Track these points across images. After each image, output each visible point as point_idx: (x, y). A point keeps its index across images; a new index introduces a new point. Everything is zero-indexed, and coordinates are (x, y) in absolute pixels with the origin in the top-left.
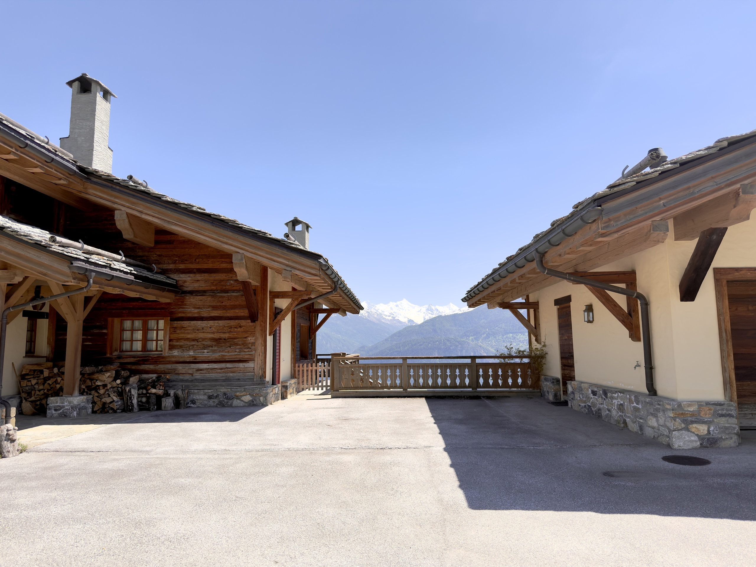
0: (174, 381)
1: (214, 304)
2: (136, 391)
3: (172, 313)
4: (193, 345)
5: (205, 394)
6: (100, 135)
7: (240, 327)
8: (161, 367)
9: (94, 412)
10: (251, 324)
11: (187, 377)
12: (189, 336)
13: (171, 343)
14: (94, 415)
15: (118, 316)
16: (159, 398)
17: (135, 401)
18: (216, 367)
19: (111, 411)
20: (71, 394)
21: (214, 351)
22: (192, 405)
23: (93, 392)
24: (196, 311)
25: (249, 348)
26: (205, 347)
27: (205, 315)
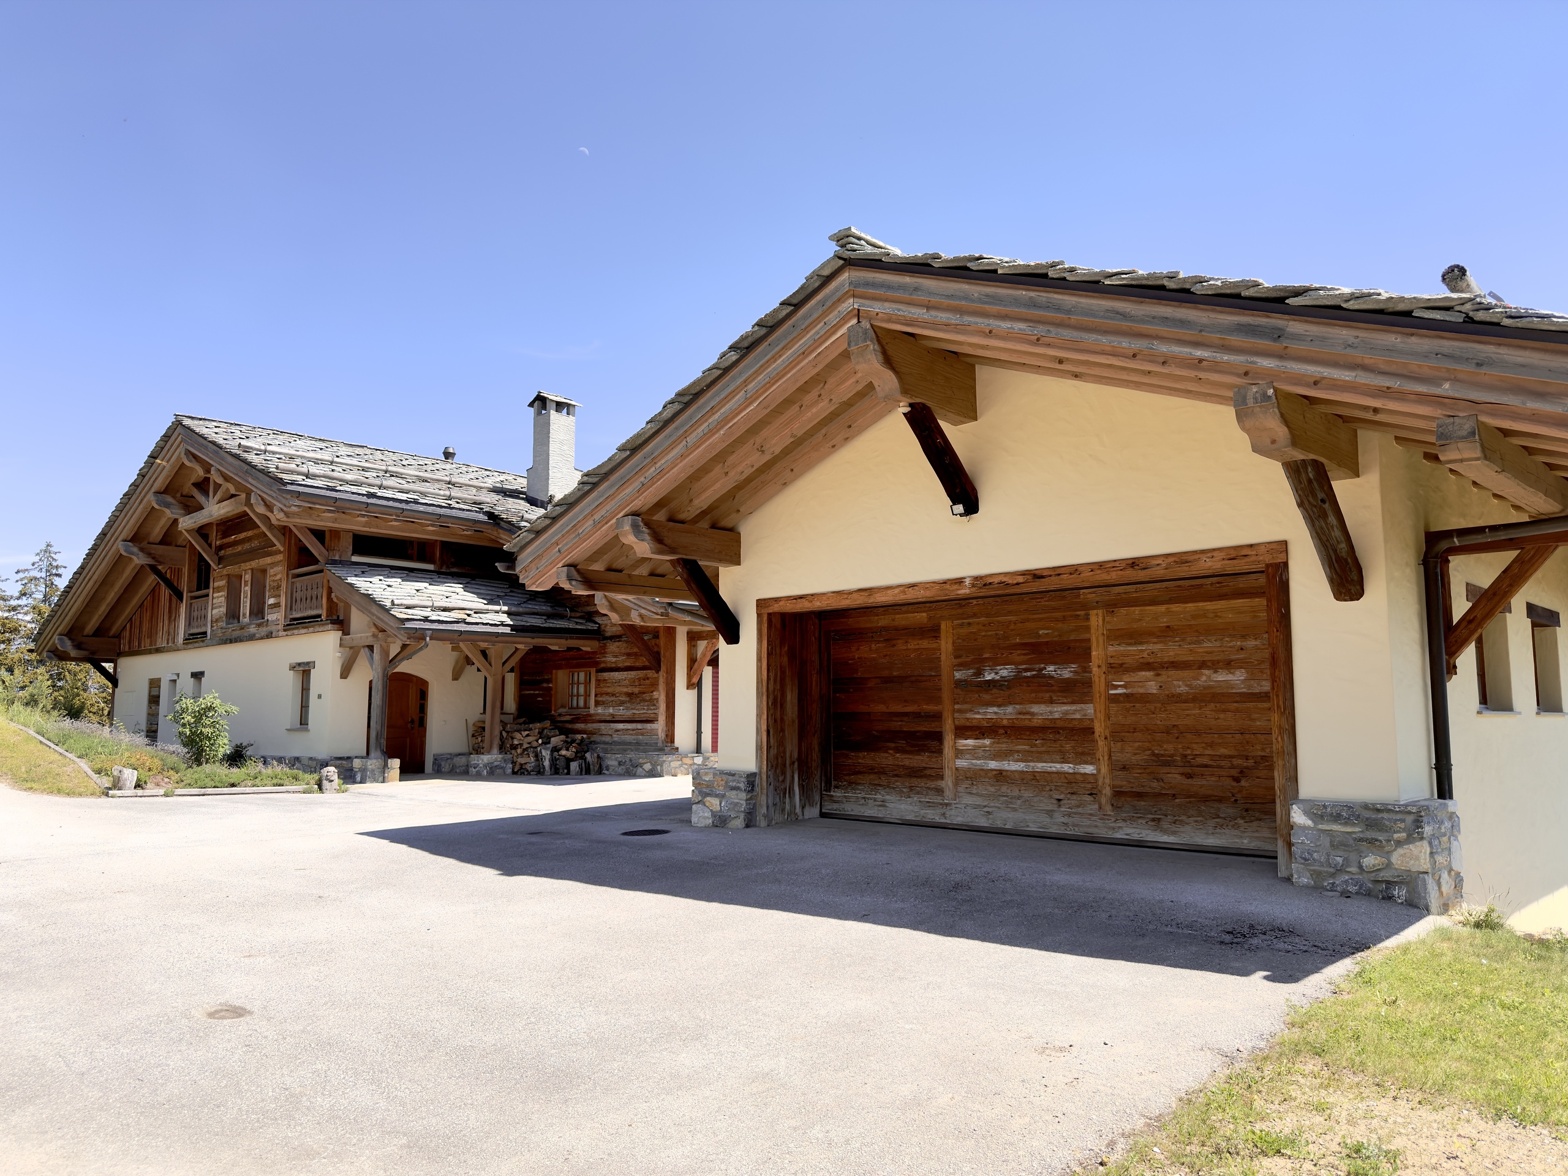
0: (598, 743)
1: (628, 651)
2: (549, 753)
3: (598, 663)
4: (612, 701)
5: (616, 759)
6: (559, 459)
7: (648, 679)
8: (591, 726)
9: (514, 773)
10: (656, 675)
11: (607, 739)
12: (609, 690)
13: (597, 698)
14: (515, 776)
15: (560, 667)
16: (568, 760)
17: (547, 763)
18: (630, 728)
19: (526, 773)
20: (489, 752)
21: (627, 709)
22: (606, 772)
23: (513, 751)
24: (614, 660)
25: (654, 705)
26: (622, 703)
27: (620, 665)
